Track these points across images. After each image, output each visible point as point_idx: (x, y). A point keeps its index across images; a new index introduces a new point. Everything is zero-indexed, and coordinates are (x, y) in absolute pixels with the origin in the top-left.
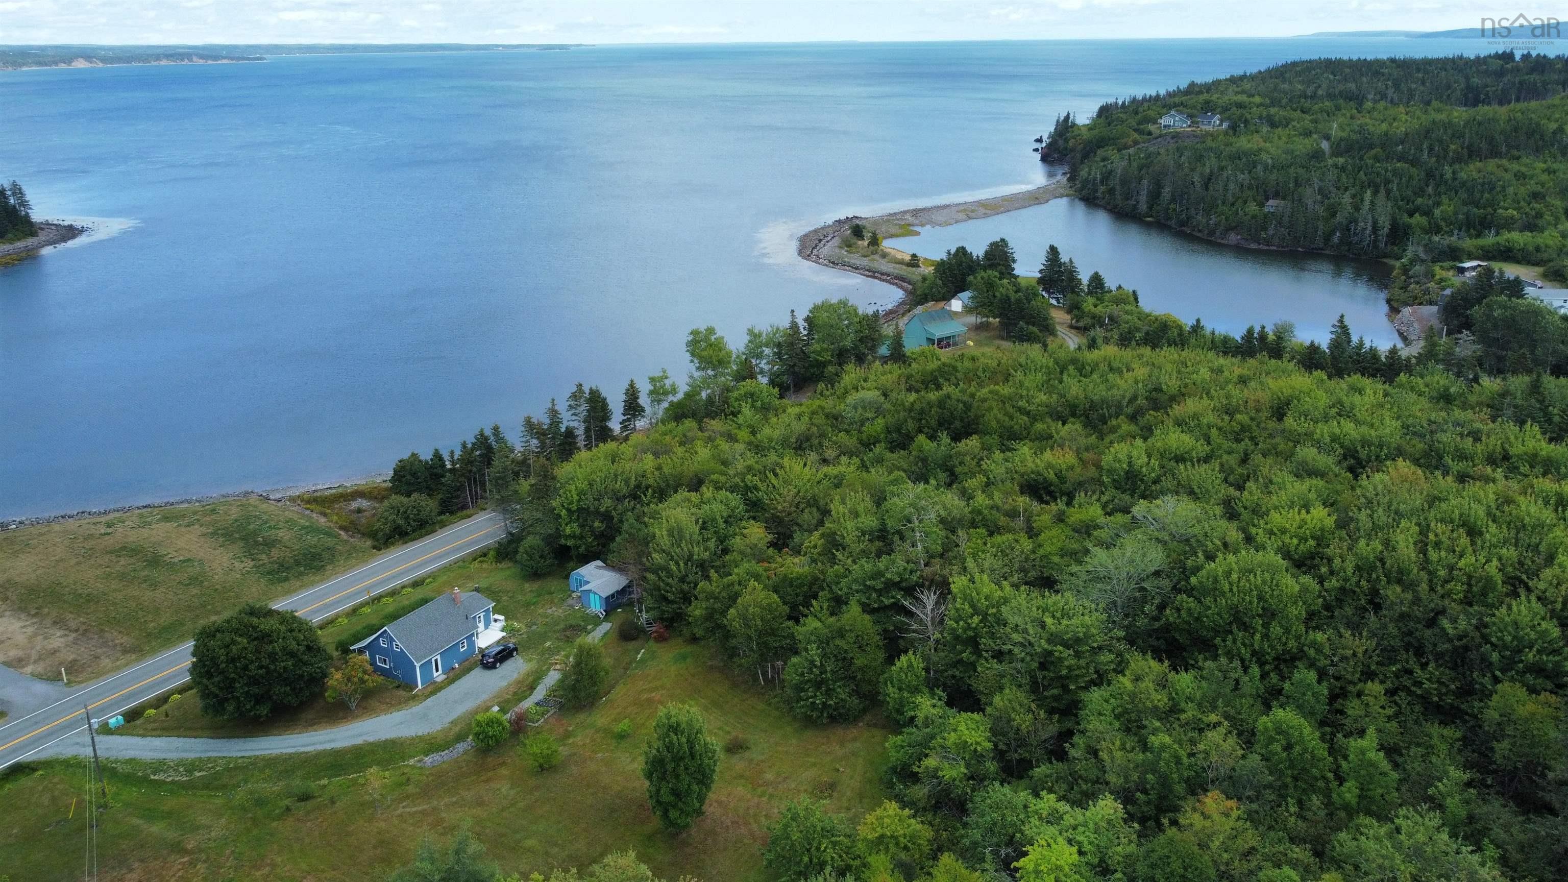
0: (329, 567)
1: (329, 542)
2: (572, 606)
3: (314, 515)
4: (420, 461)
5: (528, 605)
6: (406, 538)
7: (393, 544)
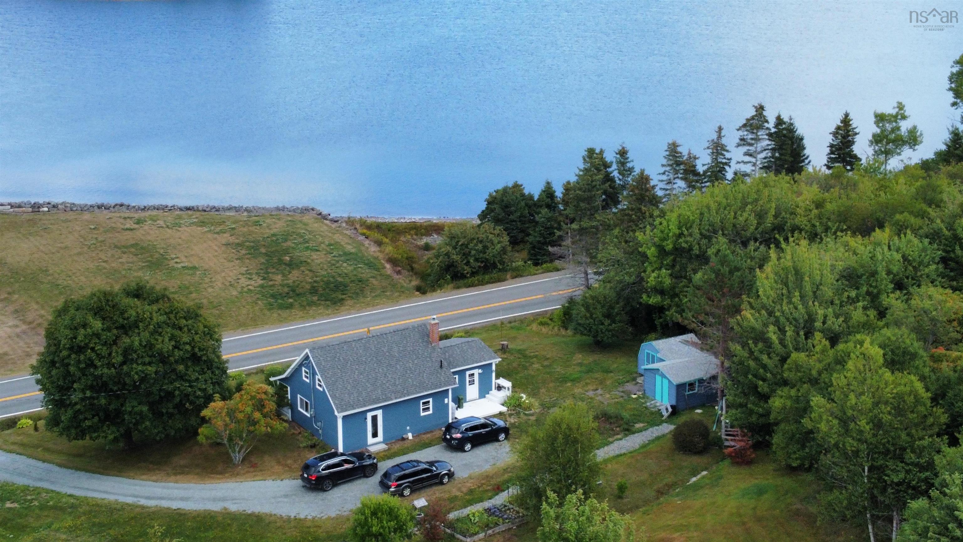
0: (349, 302)
1: (365, 272)
2: (628, 393)
3: (367, 242)
4: (523, 195)
5: (564, 380)
6: (462, 282)
7: (441, 287)
